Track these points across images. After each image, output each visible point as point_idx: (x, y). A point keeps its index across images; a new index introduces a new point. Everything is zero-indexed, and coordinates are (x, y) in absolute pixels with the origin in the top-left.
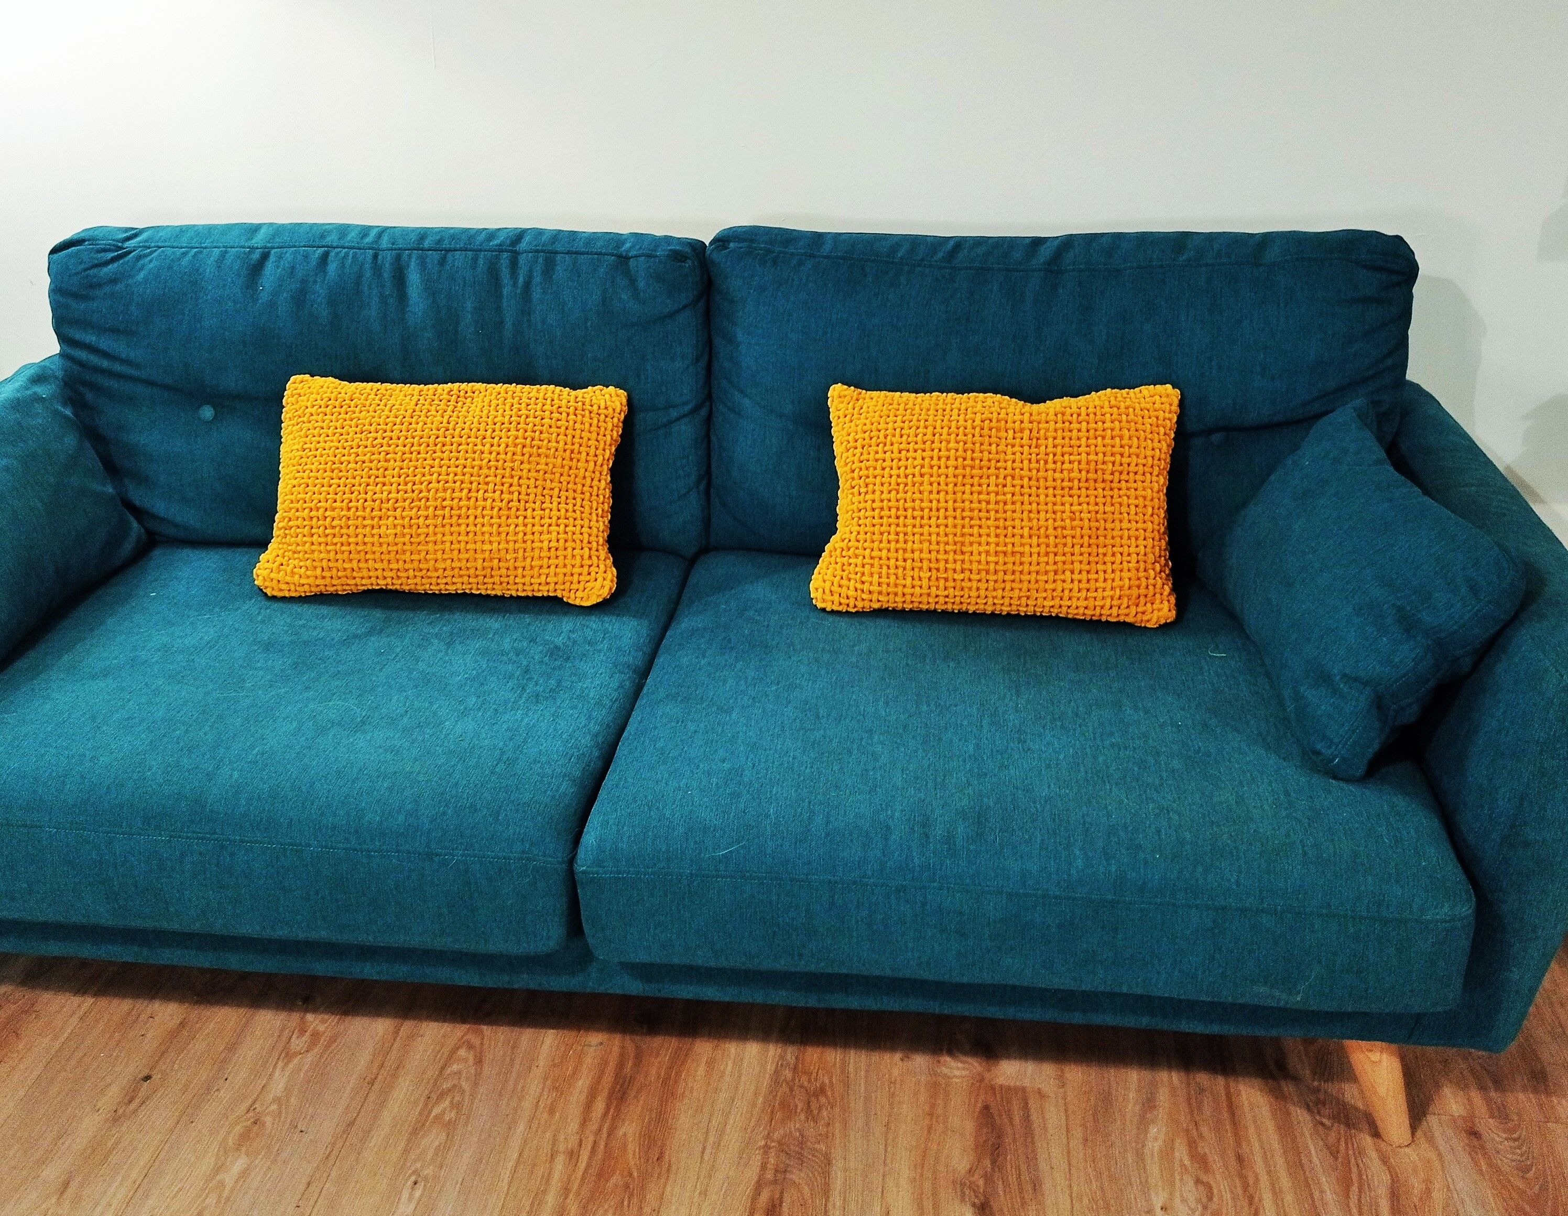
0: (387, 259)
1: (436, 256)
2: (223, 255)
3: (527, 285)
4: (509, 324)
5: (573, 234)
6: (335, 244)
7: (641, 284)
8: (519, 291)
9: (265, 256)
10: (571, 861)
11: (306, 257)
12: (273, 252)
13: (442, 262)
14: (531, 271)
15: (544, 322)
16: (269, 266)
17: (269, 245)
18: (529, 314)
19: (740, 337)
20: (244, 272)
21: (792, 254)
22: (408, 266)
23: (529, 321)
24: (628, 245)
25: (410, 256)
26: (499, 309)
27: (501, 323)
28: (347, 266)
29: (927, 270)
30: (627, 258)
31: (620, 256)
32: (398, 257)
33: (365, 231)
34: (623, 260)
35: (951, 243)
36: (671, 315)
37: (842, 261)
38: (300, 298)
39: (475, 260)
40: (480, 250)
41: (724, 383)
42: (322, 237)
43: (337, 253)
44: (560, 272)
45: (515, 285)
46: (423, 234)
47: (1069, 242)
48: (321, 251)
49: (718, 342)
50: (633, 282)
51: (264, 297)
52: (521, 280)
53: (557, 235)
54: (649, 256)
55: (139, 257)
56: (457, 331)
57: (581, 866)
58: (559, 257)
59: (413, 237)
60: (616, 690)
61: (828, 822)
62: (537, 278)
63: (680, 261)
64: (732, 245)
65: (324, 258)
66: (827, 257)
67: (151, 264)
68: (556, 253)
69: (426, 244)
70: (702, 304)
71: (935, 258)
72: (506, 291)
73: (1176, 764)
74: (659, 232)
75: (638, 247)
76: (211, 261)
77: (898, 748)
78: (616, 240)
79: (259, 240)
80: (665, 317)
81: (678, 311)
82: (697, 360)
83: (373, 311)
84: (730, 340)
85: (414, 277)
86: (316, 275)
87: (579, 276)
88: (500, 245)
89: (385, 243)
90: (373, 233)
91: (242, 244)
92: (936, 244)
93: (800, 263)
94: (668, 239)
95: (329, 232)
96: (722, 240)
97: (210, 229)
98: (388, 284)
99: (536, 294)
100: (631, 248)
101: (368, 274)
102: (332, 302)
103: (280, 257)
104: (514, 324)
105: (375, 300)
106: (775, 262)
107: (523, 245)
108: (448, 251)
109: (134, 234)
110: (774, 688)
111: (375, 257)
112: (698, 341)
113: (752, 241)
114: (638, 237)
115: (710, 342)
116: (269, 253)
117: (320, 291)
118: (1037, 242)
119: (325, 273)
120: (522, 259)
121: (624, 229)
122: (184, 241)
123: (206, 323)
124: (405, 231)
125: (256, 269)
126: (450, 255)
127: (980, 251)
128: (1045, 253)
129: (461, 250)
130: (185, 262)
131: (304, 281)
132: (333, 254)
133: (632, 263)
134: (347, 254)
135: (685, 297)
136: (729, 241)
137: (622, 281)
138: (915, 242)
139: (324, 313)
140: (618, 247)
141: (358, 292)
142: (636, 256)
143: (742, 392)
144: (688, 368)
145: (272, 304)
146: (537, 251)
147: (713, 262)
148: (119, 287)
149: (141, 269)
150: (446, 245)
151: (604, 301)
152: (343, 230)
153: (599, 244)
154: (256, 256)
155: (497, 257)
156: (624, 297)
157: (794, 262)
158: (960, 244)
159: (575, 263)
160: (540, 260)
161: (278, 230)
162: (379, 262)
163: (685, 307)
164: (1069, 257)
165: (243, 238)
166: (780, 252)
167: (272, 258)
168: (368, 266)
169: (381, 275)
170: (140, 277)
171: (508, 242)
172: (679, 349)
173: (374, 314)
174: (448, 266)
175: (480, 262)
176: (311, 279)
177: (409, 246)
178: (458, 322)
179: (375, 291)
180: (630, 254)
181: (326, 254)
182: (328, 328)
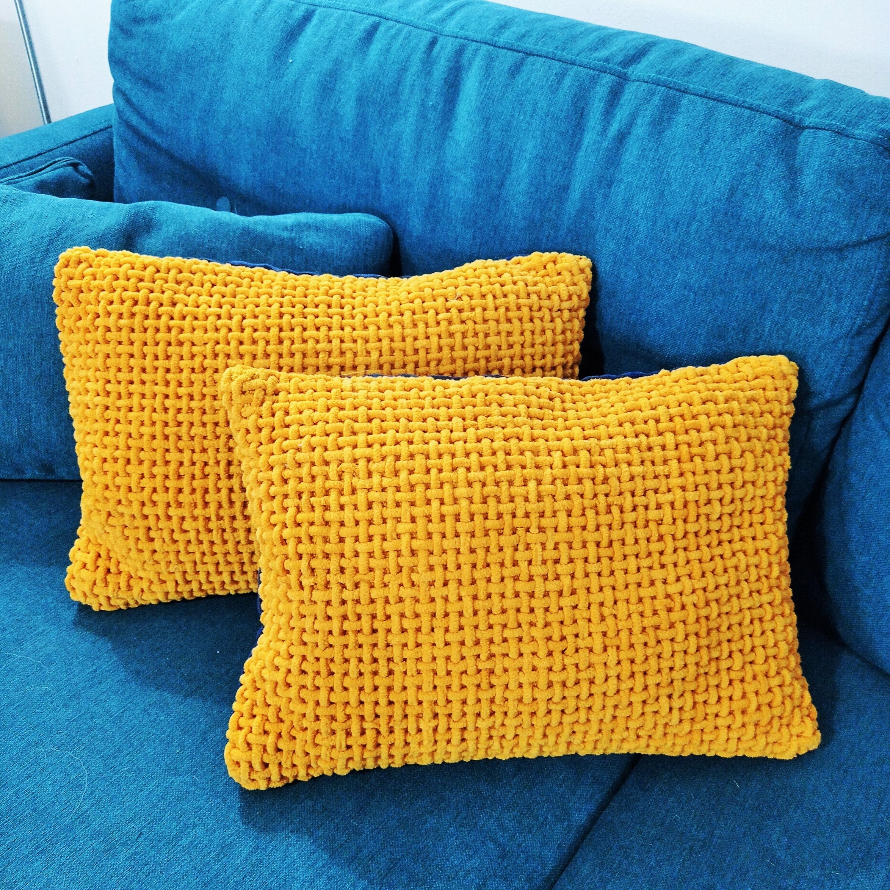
1: (510, 59)
3: (622, 137)
6: (390, 15)
7: (808, 181)
8: (605, 144)
9: (307, 18)
11: (351, 26)
12: (319, 11)
13: (515, 71)
14: (635, 115)
15: (627, 204)
16: (309, 29)
18: (610, 186)
20: (279, 34)
22: (470, 65)
23: (606, 196)
24: (810, 103)
25: (476, 52)
27: (566, 188)
28: (393, 50)
30: (800, 127)
31: (787, 121)
32: (460, 52)
34: (791, 129)
36: (841, 249)
38: (328, 85)
39: (561, 77)
40: (573, 63)
43: (389, 29)
44: (681, 126)
45: (605, 130)
48: (373, 19)
50: (793, 174)
51: (290, 76)
52: (614, 129)
54: (840, 133)
56: (502, 184)
58: (686, 100)
59: (493, 22)
62: (640, 130)
65: (371, 33)
68: (685, 92)
69: (503, 39)
75: (825, 111)
78: (796, 88)
80: (828, 249)
81: (858, 244)
83: (407, 126)
85: (471, 86)
86: (355, 54)
87: (707, 142)
88: (607, 60)
89: (453, 25)
90: (444, 8)
98: (435, 89)
99: (631, 154)
100: (816, 108)
101: (414, 68)
102: (362, 100)
103: (324, 21)
104: (583, 195)
105: (414, 110)
107: (640, 68)
108: (529, 54)
111: (433, 43)
112: (871, 303)
114: (836, 90)
116: (314, 12)
117: (352, 80)
119: (365, 53)
120: (630, 92)
123: (226, 95)
125: (294, 32)
126: (531, 59)
129: (548, 57)
131: (337, 62)
132: (382, 29)
133: (806, 136)
134: (399, 32)
135: (875, 224)
137: (774, 167)
139: (350, 113)
140: (791, 103)
141: (396, 93)
142: (817, 128)
144: (835, 342)
145: (296, 87)
146: (657, 83)
150: (528, 44)
151: (732, 193)
153: (763, 91)
154: (300, 13)
155: (593, 80)
156: (768, 195)
159: (709, 116)
160: (656, 100)
162: (435, 52)
163: (870, 240)
167: (315, 21)
168: (418, 56)
169: (429, 73)
170: (179, 17)
171: (620, 58)
172: (832, 308)
173: (408, 130)
174: (521, 79)
175: (567, 82)
176: (346, 60)
177: (479, 37)
178: (508, 171)
179: (417, 97)
180: (808, 121)
181: (375, 27)
182: (350, 136)
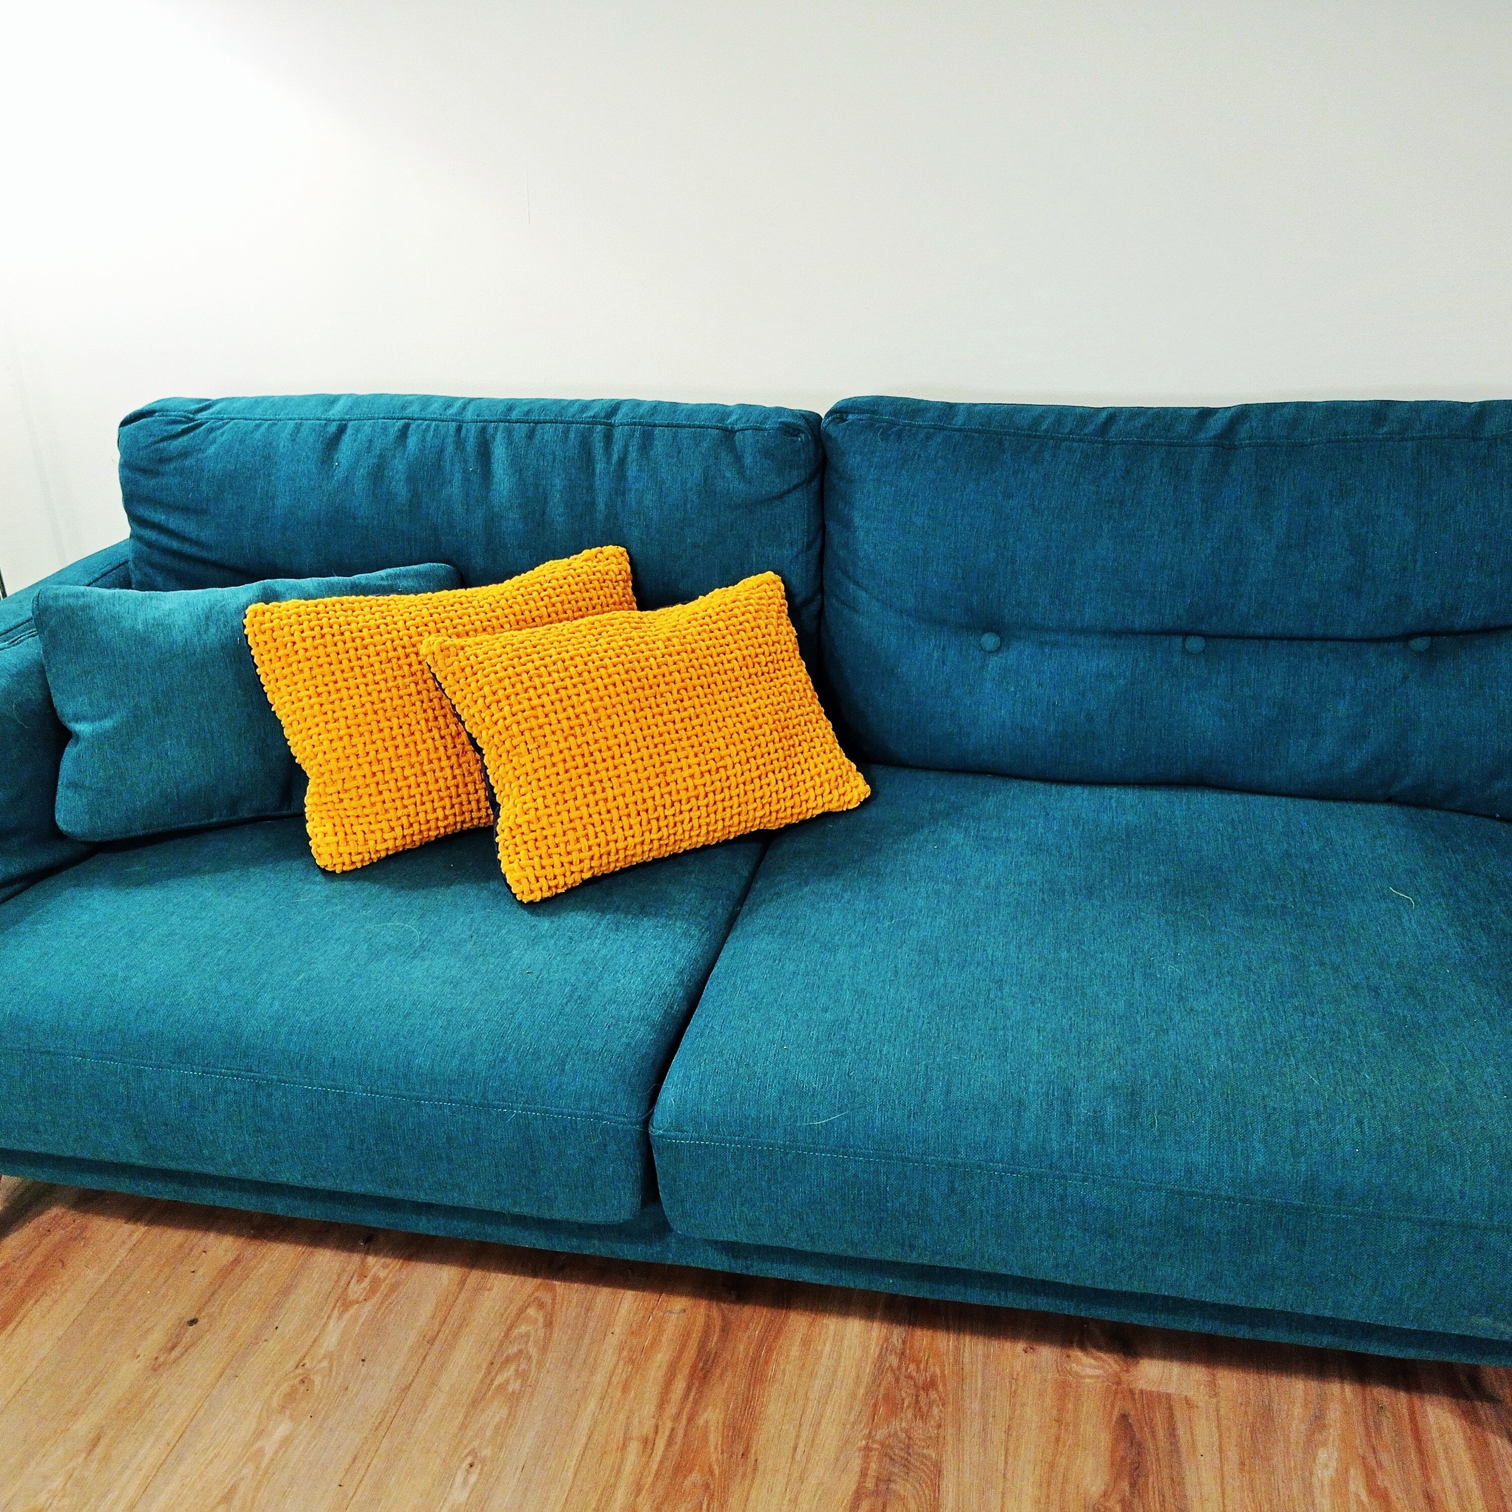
0: (471, 433)
1: (524, 428)
2: (298, 428)
3: (622, 461)
4: (601, 506)
5: (674, 407)
6: (416, 416)
7: (748, 461)
8: (612, 468)
9: (342, 430)
10: (647, 1122)
11: (385, 429)
12: (350, 424)
13: (531, 435)
14: (626, 446)
15: (640, 502)
16: (347, 438)
17: (347, 417)
18: (624, 494)
19: (857, 520)
20: (319, 446)
21: (920, 426)
22: (494, 438)
23: (623, 501)
24: (734, 417)
25: (496, 428)
26: (591, 489)
27: (593, 504)
28: (428, 439)
29: (1075, 444)
30: (733, 432)
31: (724, 429)
32: (483, 430)
33: (449, 402)
34: (728, 433)
35: (1104, 414)
36: (781, 496)
37: (976, 435)
38: (378, 474)
39: (566, 432)
40: (572, 423)
41: (839, 575)
42: (404, 408)
43: (418, 426)
44: (659, 447)
45: (609, 461)
46: (510, 405)
47: (1243, 413)
48: (401, 423)
49: (833, 527)
50: (738, 459)
51: (340, 473)
52: (615, 457)
53: (656, 407)
54: (757, 429)
55: (211, 430)
56: (544, 513)
57: (656, 1131)
58: (657, 431)
59: (501, 408)
60: (706, 919)
61: (948, 1092)
62: (633, 454)
63: (792, 435)
64: (850, 417)
65: (404, 432)
66: (960, 430)
67: (223, 437)
68: (655, 426)
69: (514, 416)
70: (815, 484)
71: (1086, 431)
72: (599, 467)
73: (1376, 1035)
74: (770, 403)
75: (744, 420)
76: (285, 434)
77: (1033, 1003)
78: (722, 412)
79: (336, 412)
80: (774, 498)
81: (789, 491)
82: (809, 547)
83: (455, 489)
84: (847, 524)
85: (499, 451)
86: (395, 449)
87: (679, 452)
88: (594, 417)
89: (469, 415)
90: (458, 405)
91: (318, 415)
92: (1085, 415)
93: (928, 437)
94: (779, 411)
95: (411, 403)
96: (839, 412)
97: (287, 400)
98: (471, 459)
99: (632, 471)
100: (738, 420)
101: (450, 448)
102: (411, 479)
103: (358, 430)
104: (606, 505)
105: (458, 476)
106: (899, 435)
107: (618, 419)
108: (537, 423)
109: (207, 406)
110: (887, 924)
111: (459, 429)
112: (809, 527)
113: (874, 412)
114: (745, 408)
115: (823, 528)
116: (346, 425)
117: (399, 466)
118: (1206, 413)
119: (405, 446)
120: (618, 433)
121: (730, 401)
122: (258, 413)
123: (279, 502)
124: (492, 403)
125: (333, 443)
126: (539, 427)
127: (1138, 423)
128: (1215, 426)
129: (551, 422)
130: (258, 435)
131: (381, 456)
132: (413, 426)
133: (738, 437)
134: (429, 426)
135: (795, 476)
136: (847, 413)
137: (726, 458)
138: (1061, 413)
139: (402, 491)
140: (722, 420)
141: (439, 467)
142: (743, 429)
143: (857, 583)
144: (797, 556)
145: (347, 481)
146: (635, 424)
147: (829, 437)
148: (189, 462)
149: (214, 442)
150: (534, 417)
151: (706, 479)
152: (426, 401)
153: (702, 416)
154: (333, 428)
155: (591, 431)
156: (728, 474)
157: (921, 436)
158: (1113, 415)
159: (675, 437)
160: (637, 434)
161: (357, 401)
162: (463, 435)
163: (795, 487)
164: (1244, 431)
165: (320, 410)
166: (905, 425)
167: (349, 431)
168: (450, 440)
169: (464, 449)
170: (212, 450)
171: (603, 414)
172: (788, 535)
173: (456, 491)
174: (536, 441)
175: (572, 435)
176: (390, 454)
177: (495, 418)
178: (546, 502)
179: (457, 467)
180: (736, 427)
181: (406, 427)
182: (406, 508)
